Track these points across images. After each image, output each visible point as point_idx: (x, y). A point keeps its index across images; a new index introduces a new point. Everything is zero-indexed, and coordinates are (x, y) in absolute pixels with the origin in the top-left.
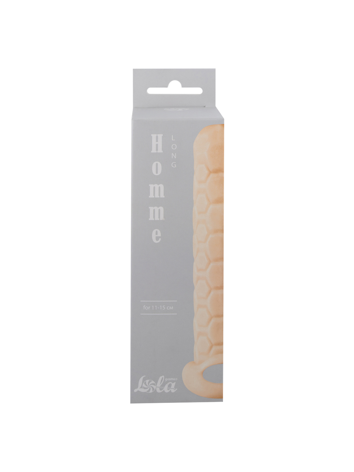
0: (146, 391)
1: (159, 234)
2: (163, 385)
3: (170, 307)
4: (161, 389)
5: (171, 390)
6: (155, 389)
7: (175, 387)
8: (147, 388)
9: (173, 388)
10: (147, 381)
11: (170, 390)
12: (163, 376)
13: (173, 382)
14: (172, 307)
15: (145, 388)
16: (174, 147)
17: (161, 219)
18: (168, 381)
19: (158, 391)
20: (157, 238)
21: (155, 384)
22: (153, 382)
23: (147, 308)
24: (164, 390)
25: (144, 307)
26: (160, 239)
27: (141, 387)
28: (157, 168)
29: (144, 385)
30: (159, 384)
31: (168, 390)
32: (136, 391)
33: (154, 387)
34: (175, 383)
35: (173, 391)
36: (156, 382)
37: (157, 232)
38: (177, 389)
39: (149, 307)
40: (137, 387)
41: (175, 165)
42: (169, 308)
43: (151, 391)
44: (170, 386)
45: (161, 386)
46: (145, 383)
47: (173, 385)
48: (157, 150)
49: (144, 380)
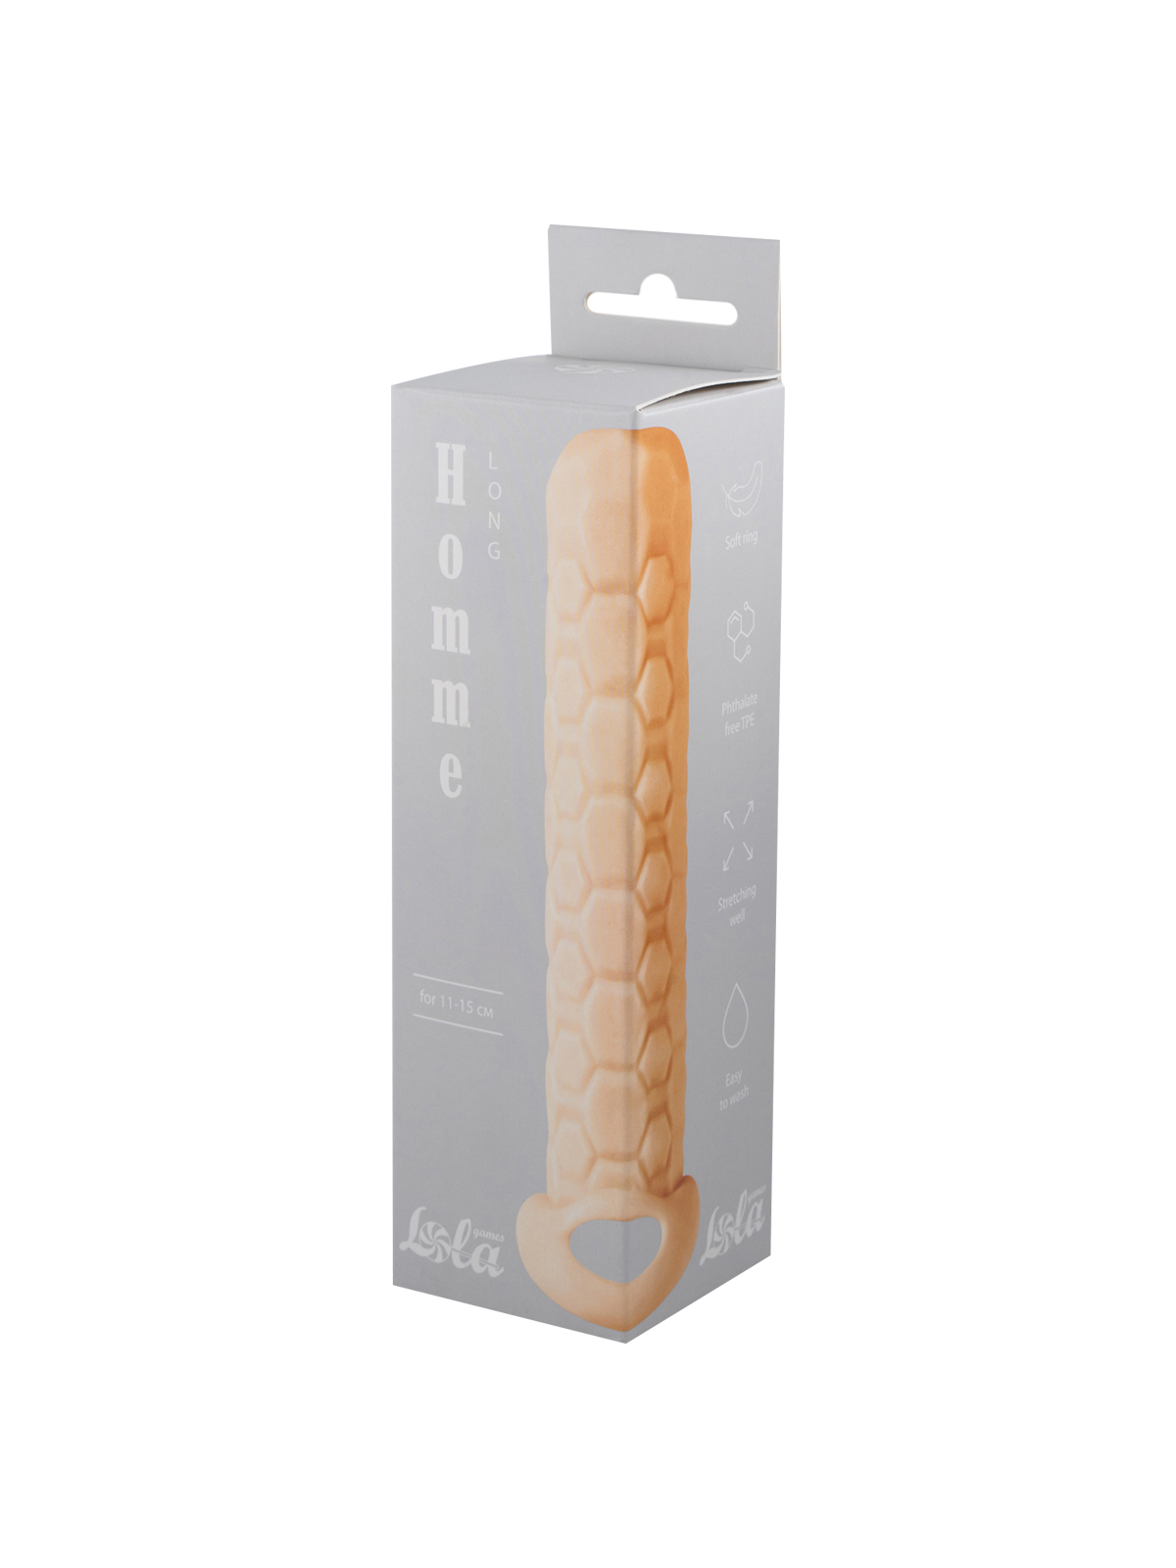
0: (424, 1253)
1: (458, 774)
2: (469, 1248)
3: (486, 1009)
4: (464, 1260)
5: (487, 1269)
6: (449, 1254)
7: (500, 1263)
8: (429, 1247)
9: (495, 1263)
10: (431, 1225)
11: (485, 1268)
12: (468, 1221)
13: (494, 1244)
14: (491, 1010)
15: (425, 1246)
16: (495, 491)
17: (461, 725)
18: (481, 1240)
19: (458, 1263)
20: (453, 784)
21: (450, 1240)
22: (442, 1232)
23: (428, 999)
24: (470, 1266)
25: (422, 994)
26: (460, 788)
27: (416, 1240)
28: (450, 557)
29: (422, 1236)
30: (459, 1243)
31: (482, 1265)
32: (403, 1246)
33: (448, 1248)
34: (497, 1249)
35: (494, 1273)
36: (452, 1234)
37: (451, 761)
38: (502, 1270)
39: (434, 998)
40: (406, 1238)
41: (498, 552)
42: (482, 1011)
43: (439, 1259)
44: (485, 1255)
45: (464, 1249)
46: (425, 1230)
47: (494, 1253)
48: (451, 496)
49: (423, 1219)
